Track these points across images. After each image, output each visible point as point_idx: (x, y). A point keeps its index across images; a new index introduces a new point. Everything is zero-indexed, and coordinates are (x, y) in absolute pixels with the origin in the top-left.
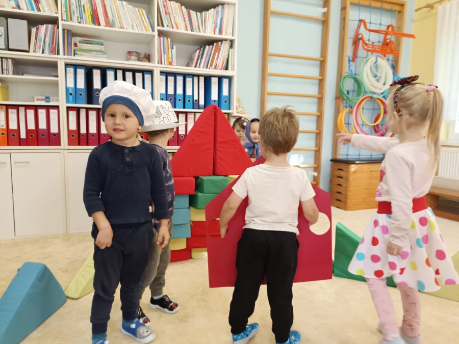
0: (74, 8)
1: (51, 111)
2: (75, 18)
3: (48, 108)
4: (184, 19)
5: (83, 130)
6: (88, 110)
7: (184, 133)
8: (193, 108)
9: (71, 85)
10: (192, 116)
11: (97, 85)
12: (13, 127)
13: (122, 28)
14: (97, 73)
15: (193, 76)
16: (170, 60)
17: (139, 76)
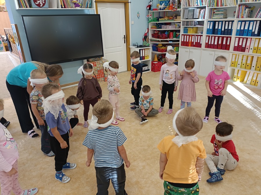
0: (211, 2)
2: (211, 5)
3: (201, 36)
5: (210, 43)
7: (244, 46)
8: (251, 36)
9: (208, 28)
10: (250, 39)
11: (216, 27)
12: (193, 41)
13: (226, 6)
14: (217, 23)
15: (253, 21)
16: (243, 15)
17: (230, 23)
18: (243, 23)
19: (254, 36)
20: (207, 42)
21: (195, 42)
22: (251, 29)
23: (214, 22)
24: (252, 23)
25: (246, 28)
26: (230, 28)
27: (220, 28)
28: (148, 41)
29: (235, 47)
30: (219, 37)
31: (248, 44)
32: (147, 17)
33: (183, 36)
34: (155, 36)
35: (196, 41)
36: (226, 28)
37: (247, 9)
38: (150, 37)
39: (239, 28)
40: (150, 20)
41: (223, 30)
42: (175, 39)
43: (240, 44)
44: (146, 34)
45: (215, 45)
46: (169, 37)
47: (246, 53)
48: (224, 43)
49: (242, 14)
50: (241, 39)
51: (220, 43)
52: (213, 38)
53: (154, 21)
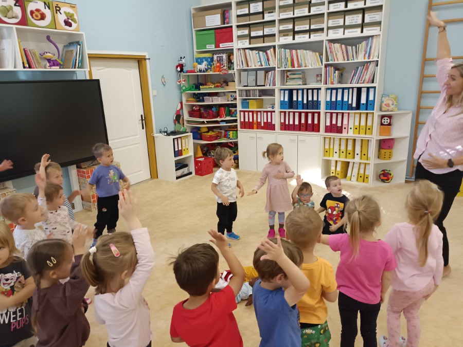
0: (283, 60)
1: (273, 113)
2: (283, 66)
3: (271, 112)
4: (343, 53)
5: (287, 123)
6: (289, 112)
7: (340, 125)
8: (348, 110)
9: (282, 99)
10: (347, 114)
11: (295, 99)
12: (259, 120)
13: (305, 66)
14: (295, 92)
15: (349, 88)
16: (332, 81)
17: (315, 91)
18: (334, 91)
19: (352, 110)
20: (282, 121)
21: (264, 123)
22: (345, 99)
23: (291, 91)
24: (346, 91)
25: (339, 98)
26: (315, 99)
27: (300, 99)
28: (183, 124)
29: (326, 127)
30: (300, 113)
31: (345, 122)
32: (179, 83)
33: (242, 113)
34: (194, 115)
35: (265, 121)
36: (310, 99)
37: (336, 72)
38: (186, 116)
39: (328, 99)
40: (184, 88)
41: (305, 102)
42: (228, 118)
43: (334, 122)
44: (178, 111)
45: (296, 125)
46: (218, 115)
47: (344, 135)
48: (310, 122)
49: (331, 79)
50: (334, 115)
51: (303, 121)
52: (291, 114)
53: (190, 90)
